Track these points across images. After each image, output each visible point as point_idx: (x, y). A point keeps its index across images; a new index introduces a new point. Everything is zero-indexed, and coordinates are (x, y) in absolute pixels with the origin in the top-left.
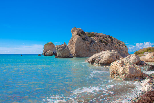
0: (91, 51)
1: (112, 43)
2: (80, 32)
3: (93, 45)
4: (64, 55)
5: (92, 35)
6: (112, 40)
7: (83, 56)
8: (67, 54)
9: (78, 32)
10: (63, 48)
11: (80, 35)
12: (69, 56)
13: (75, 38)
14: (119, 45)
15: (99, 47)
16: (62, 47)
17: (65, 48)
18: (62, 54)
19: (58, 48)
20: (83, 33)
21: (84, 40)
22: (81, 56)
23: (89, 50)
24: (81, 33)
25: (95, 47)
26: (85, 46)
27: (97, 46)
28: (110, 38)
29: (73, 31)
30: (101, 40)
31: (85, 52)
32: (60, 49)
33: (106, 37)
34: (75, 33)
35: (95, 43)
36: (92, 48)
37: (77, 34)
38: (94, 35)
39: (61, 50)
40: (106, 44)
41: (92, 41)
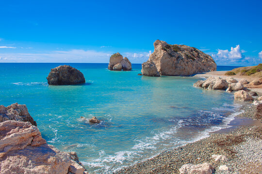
0: (178, 68)
1: (199, 57)
2: (164, 46)
3: (180, 62)
4: (151, 73)
5: (177, 49)
6: (198, 54)
7: (169, 74)
8: (154, 72)
9: (162, 46)
10: (150, 65)
11: (165, 50)
12: (156, 75)
13: (161, 53)
14: (207, 60)
15: (186, 64)
16: (149, 64)
17: (152, 66)
18: (148, 72)
19: (144, 65)
20: (168, 47)
21: (171, 55)
22: (167, 74)
23: (176, 67)
24: (166, 47)
25: (182, 63)
26: (171, 63)
27: (185, 62)
28: (197, 51)
29: (156, 44)
30: (187, 56)
31: (171, 70)
32: (147, 66)
33: (192, 51)
34: (159, 46)
35: (182, 59)
36: (178, 65)
37: (163, 49)
38: (179, 49)
39: (148, 68)
40: (194, 60)
41: (179, 57)
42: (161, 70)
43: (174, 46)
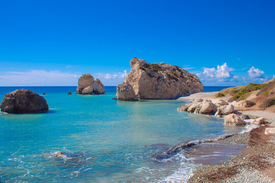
0: (159, 91)
1: (183, 77)
2: (142, 65)
3: (161, 83)
4: (128, 96)
5: (157, 68)
6: (182, 73)
7: (149, 97)
8: (131, 96)
9: (140, 65)
10: (127, 87)
11: (143, 69)
12: (133, 99)
13: (139, 74)
14: (192, 80)
15: (169, 86)
16: (125, 87)
18: (124, 95)
19: (119, 88)
20: (147, 66)
21: (150, 75)
23: (157, 89)
24: (145, 66)
25: (164, 85)
26: (151, 84)
27: (167, 83)
28: (180, 71)
29: (133, 63)
30: (169, 75)
31: (151, 92)
32: (122, 89)
33: (174, 70)
34: (137, 66)
35: (164, 80)
36: (160, 87)
37: (141, 68)
38: (160, 68)
39: (124, 91)
40: (177, 80)
41: (159, 78)
42: (139, 93)
43: (153, 65)
